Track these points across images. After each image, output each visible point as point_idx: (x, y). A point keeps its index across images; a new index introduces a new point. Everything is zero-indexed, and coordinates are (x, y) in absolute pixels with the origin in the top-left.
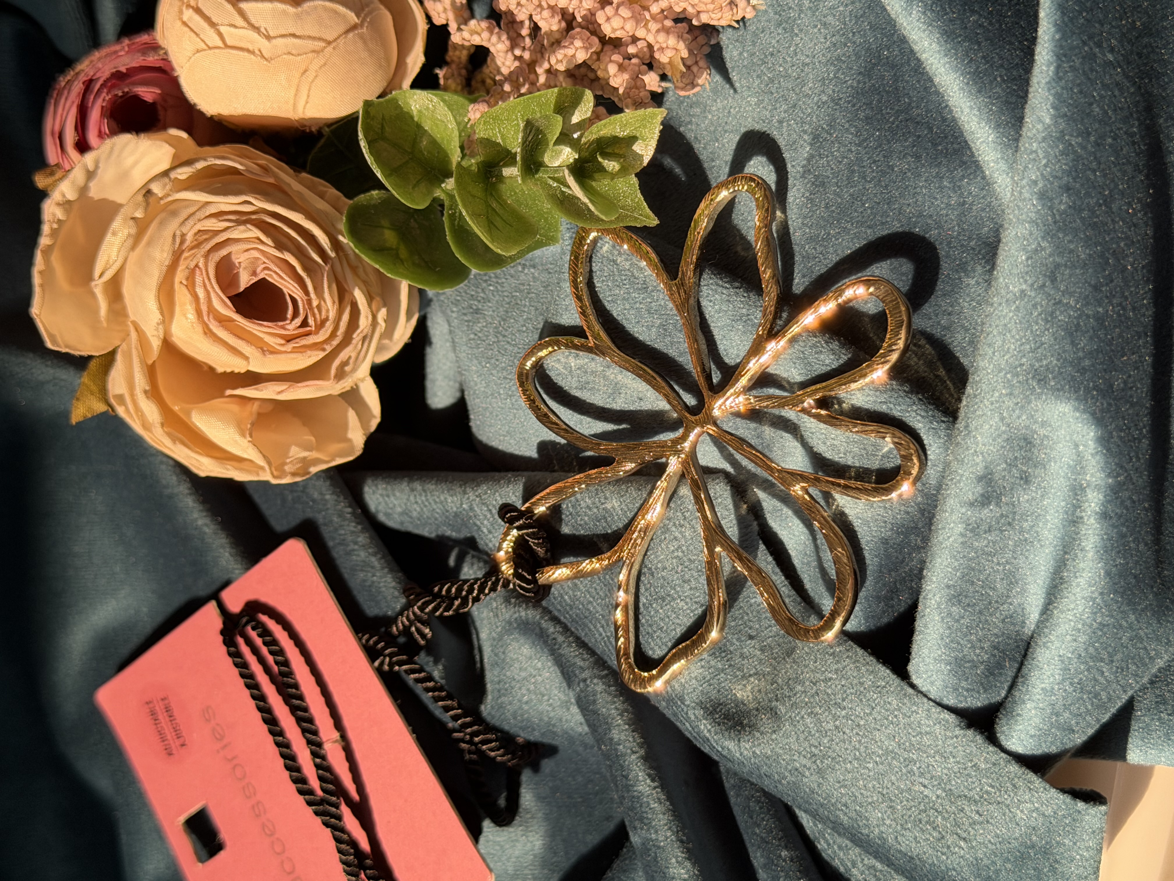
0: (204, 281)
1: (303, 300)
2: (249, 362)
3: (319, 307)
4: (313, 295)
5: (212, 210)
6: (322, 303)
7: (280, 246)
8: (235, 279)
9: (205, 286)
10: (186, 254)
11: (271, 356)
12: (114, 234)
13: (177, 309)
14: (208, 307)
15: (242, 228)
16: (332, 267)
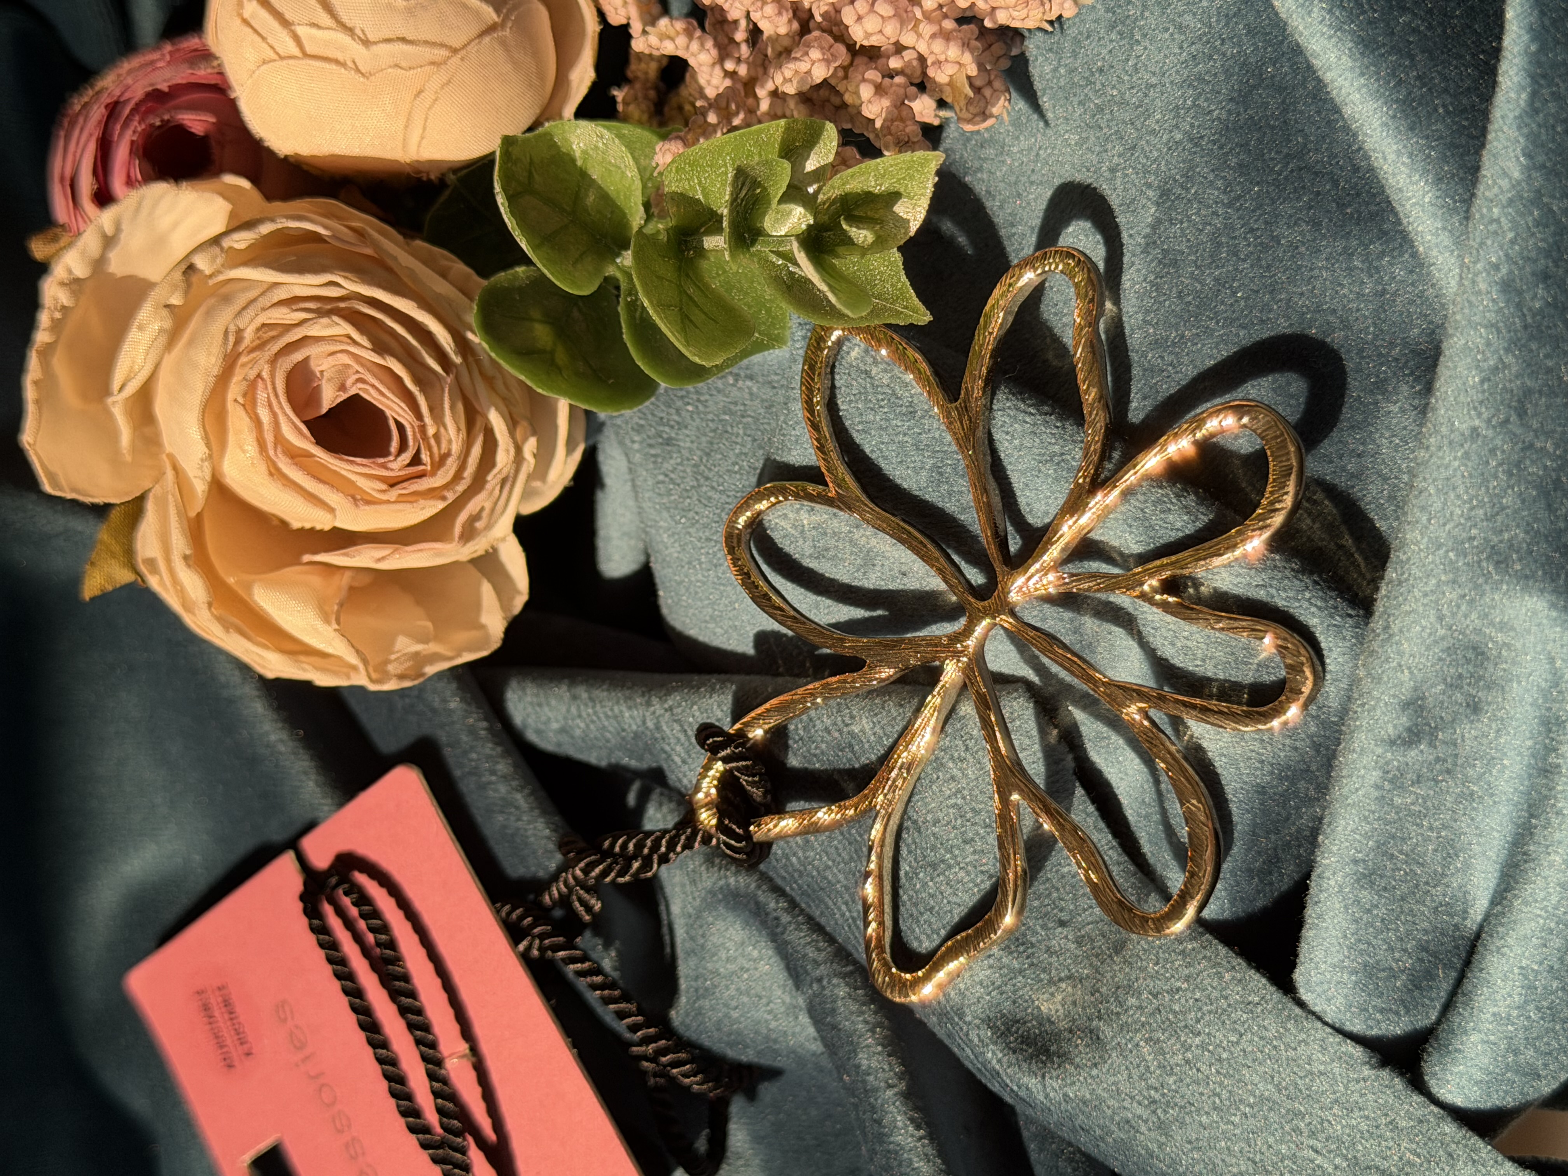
0: (268, 398)
1: (413, 427)
2: (335, 516)
3: (437, 436)
4: (428, 420)
5: (282, 294)
6: (442, 430)
7: (380, 348)
8: (314, 396)
9: (270, 406)
10: (243, 359)
11: (367, 507)
12: (141, 328)
13: (231, 438)
14: (275, 437)
15: (325, 321)
16: (457, 378)
